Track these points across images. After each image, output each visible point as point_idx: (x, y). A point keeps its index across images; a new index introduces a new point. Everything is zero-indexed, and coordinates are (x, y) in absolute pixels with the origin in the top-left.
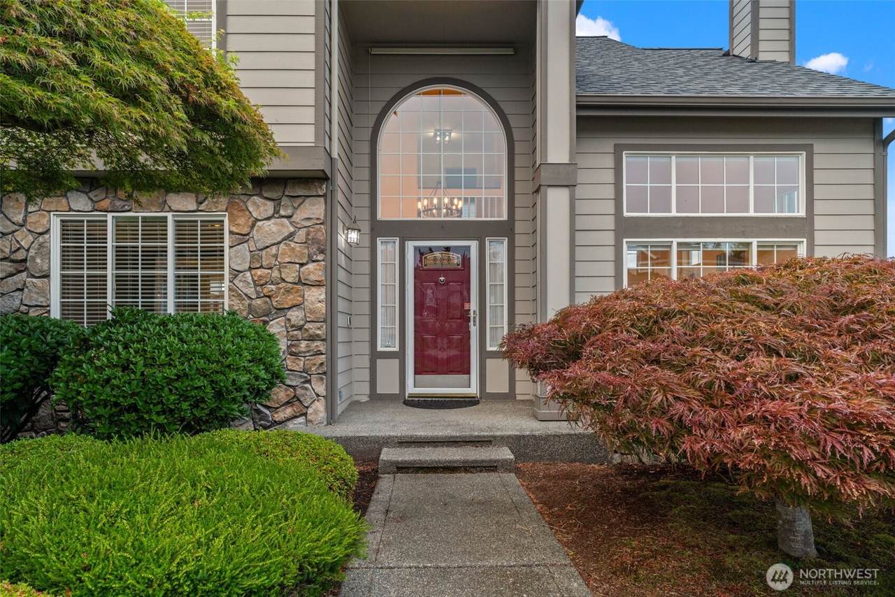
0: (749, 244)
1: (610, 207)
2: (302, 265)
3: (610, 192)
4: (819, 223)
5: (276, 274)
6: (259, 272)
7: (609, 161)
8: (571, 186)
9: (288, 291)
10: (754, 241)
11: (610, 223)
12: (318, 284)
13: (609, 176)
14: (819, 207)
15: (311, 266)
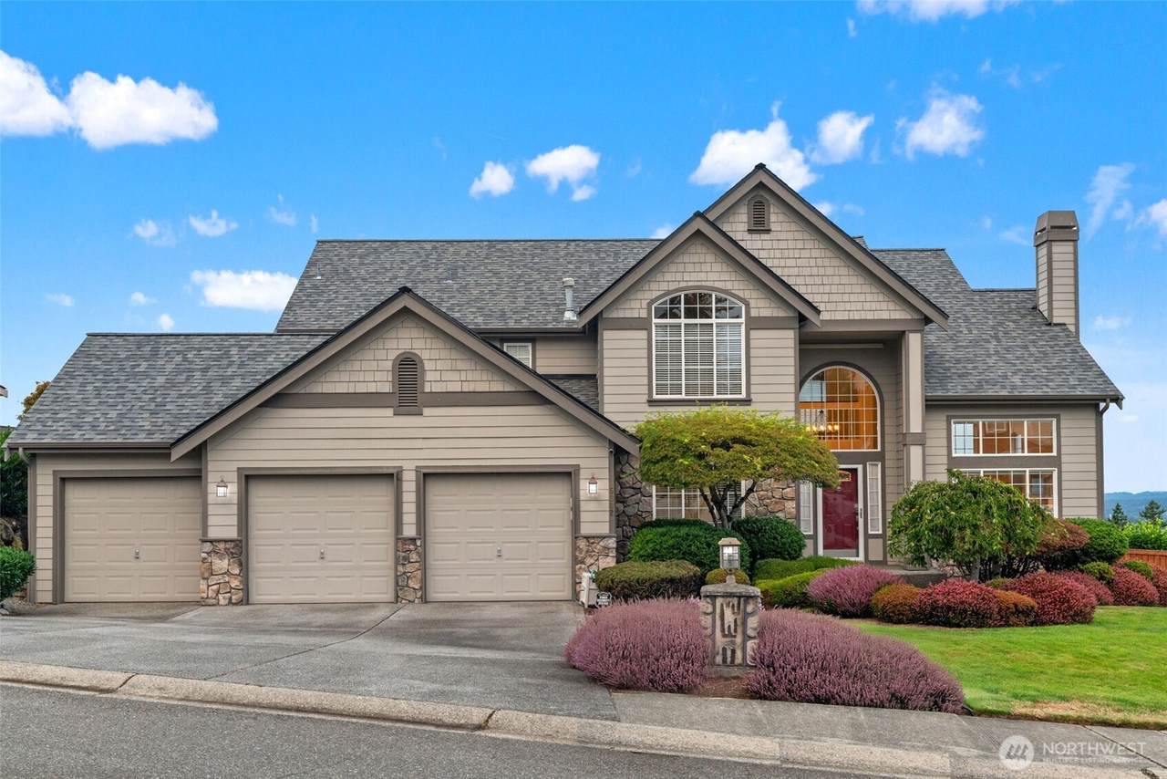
0: (1025, 471)
1: (945, 451)
2: (783, 489)
3: (944, 442)
4: (1064, 459)
5: (770, 494)
6: (761, 493)
7: (944, 425)
8: (923, 445)
9: (776, 503)
10: (1028, 470)
11: (945, 460)
12: (792, 499)
13: (944, 434)
14: (1064, 450)
15: (788, 490)
